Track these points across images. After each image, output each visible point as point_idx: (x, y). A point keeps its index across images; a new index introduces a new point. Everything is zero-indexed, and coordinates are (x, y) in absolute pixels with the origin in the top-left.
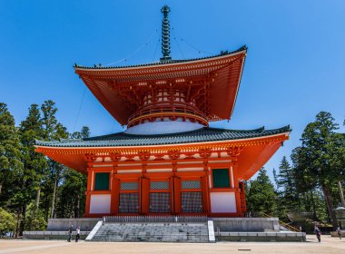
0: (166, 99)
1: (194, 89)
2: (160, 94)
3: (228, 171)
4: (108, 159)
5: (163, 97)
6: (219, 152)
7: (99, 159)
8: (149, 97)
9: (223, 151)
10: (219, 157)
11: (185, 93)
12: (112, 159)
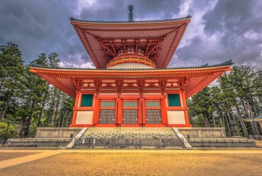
0: (132, 53)
1: (151, 47)
2: (129, 49)
3: (178, 95)
4: (92, 85)
5: (131, 51)
6: (172, 83)
7: (86, 85)
8: (122, 51)
9: (175, 82)
10: (172, 85)
11: (144, 50)
12: (96, 85)
